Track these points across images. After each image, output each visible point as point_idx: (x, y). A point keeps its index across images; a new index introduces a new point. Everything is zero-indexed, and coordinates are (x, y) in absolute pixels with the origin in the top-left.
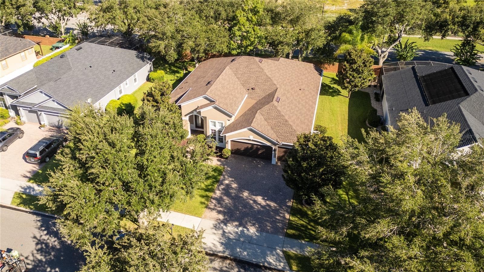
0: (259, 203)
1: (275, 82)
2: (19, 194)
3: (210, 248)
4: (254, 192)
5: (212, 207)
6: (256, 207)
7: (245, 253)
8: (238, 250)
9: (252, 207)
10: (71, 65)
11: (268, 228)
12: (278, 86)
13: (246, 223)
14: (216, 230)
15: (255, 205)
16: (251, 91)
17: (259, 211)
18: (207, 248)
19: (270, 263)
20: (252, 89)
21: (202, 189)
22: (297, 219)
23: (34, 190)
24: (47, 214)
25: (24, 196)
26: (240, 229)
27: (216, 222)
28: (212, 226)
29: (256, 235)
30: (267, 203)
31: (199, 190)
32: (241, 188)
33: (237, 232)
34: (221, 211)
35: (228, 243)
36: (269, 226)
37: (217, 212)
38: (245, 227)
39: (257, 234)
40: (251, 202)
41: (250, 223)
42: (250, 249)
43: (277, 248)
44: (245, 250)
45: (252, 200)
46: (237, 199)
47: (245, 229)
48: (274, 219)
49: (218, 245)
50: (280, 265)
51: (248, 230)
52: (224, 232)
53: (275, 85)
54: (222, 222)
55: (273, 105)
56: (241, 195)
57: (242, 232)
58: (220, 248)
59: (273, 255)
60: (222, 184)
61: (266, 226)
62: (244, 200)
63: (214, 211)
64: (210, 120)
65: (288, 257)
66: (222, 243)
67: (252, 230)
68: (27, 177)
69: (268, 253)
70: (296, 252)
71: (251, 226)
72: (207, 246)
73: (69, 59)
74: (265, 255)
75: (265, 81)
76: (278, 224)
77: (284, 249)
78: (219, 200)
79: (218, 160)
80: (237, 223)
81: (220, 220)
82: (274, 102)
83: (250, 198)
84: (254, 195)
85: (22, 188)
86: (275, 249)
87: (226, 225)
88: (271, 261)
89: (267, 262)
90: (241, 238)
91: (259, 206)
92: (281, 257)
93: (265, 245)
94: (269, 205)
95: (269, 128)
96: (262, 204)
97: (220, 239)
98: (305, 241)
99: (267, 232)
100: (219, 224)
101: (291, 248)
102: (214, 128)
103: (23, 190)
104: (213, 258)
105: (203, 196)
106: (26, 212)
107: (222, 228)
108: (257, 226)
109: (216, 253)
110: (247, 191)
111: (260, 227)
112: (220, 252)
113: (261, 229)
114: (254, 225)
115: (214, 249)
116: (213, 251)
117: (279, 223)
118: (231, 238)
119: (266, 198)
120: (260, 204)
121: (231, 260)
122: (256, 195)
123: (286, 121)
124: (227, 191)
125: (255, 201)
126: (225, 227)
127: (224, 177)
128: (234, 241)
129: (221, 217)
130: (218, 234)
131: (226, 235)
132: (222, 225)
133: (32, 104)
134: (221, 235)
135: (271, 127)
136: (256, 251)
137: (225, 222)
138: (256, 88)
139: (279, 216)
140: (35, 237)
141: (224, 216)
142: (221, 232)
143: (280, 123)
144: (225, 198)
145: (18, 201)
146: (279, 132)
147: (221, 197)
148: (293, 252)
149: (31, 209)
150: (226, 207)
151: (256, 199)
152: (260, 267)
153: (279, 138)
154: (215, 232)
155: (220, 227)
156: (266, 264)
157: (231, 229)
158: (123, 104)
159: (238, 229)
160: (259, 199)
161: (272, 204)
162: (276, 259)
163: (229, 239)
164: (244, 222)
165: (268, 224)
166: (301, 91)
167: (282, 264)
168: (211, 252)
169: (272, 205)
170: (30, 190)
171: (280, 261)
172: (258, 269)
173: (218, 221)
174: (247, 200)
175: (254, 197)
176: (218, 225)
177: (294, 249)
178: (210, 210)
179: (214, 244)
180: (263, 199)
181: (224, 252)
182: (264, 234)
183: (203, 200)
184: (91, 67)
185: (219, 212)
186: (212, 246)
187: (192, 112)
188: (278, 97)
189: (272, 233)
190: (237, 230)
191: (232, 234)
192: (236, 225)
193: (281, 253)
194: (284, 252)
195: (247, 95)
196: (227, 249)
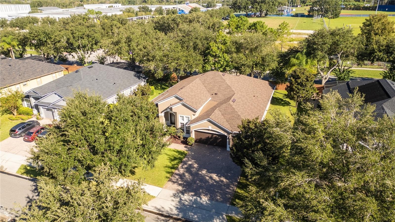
0: (214, 179)
1: (234, 90)
2: (25, 166)
3: (167, 211)
4: (211, 171)
5: (175, 181)
6: (211, 182)
7: (196, 216)
8: (190, 213)
9: (207, 182)
10: (82, 77)
11: (219, 198)
12: (235, 92)
13: (201, 194)
14: (174, 198)
15: (210, 180)
16: (214, 95)
17: (212, 185)
18: (165, 211)
21: (169, 167)
22: (243, 192)
25: (28, 168)
26: (195, 197)
27: (176, 192)
28: (172, 195)
30: (220, 179)
31: (167, 168)
32: (201, 168)
33: (192, 200)
34: (181, 183)
35: (183, 208)
36: (219, 196)
37: (178, 184)
38: (199, 196)
39: (208, 202)
40: (207, 178)
41: (204, 193)
42: (200, 213)
43: (224, 213)
44: (195, 214)
45: (209, 177)
46: (195, 175)
47: (198, 198)
48: (224, 192)
49: (174, 209)
51: (201, 198)
52: (181, 199)
53: (233, 91)
54: (181, 192)
55: (230, 104)
56: (200, 173)
57: (196, 200)
58: (175, 212)
59: (220, 219)
60: (186, 164)
61: (217, 196)
62: (202, 176)
63: (176, 184)
64: (179, 115)
66: (177, 208)
67: (205, 199)
69: (215, 217)
71: (204, 196)
72: (164, 209)
73: (82, 73)
74: (212, 219)
75: (226, 88)
76: (227, 195)
78: (181, 176)
79: (185, 147)
80: (193, 194)
82: (231, 102)
83: (207, 175)
84: (210, 173)
86: (222, 214)
90: (194, 204)
93: (214, 211)
94: (222, 181)
95: (225, 120)
96: (216, 180)
97: (177, 205)
99: (217, 200)
100: (178, 193)
101: (236, 214)
102: (182, 122)
103: (29, 164)
104: (168, 219)
105: (168, 173)
106: (26, 179)
107: (180, 196)
108: (209, 196)
109: (171, 215)
110: (204, 170)
111: (211, 197)
112: (174, 214)
113: (212, 199)
114: (207, 195)
115: (170, 212)
116: (168, 214)
118: (186, 204)
120: (214, 180)
121: (183, 221)
122: (212, 173)
123: (239, 116)
124: (189, 169)
125: (211, 178)
126: (182, 196)
127: (189, 159)
128: (188, 207)
129: (180, 188)
130: (176, 201)
131: (182, 201)
132: (180, 194)
133: (48, 103)
134: (178, 202)
135: (227, 120)
136: (205, 215)
137: (183, 193)
138: (218, 93)
139: (229, 189)
140: (28, 197)
141: (183, 188)
142: (178, 199)
143: (234, 117)
144: (186, 174)
145: (23, 171)
146: (233, 124)
147: (183, 174)
149: (31, 177)
150: (186, 181)
151: (212, 176)
153: (232, 128)
154: (174, 199)
155: (178, 196)
157: (187, 197)
159: (192, 198)
160: (214, 176)
161: (225, 180)
163: (184, 204)
164: (199, 193)
166: (255, 97)
168: (167, 215)
173: (178, 191)
174: (204, 177)
176: (177, 194)
178: (173, 183)
179: (171, 209)
180: (217, 176)
181: (178, 215)
182: (214, 202)
183: (168, 175)
184: (97, 79)
185: (180, 185)
186: (169, 210)
187: (166, 109)
188: (234, 99)
191: (187, 201)
192: (192, 195)
194: (229, 217)
195: (210, 98)
196: (180, 212)
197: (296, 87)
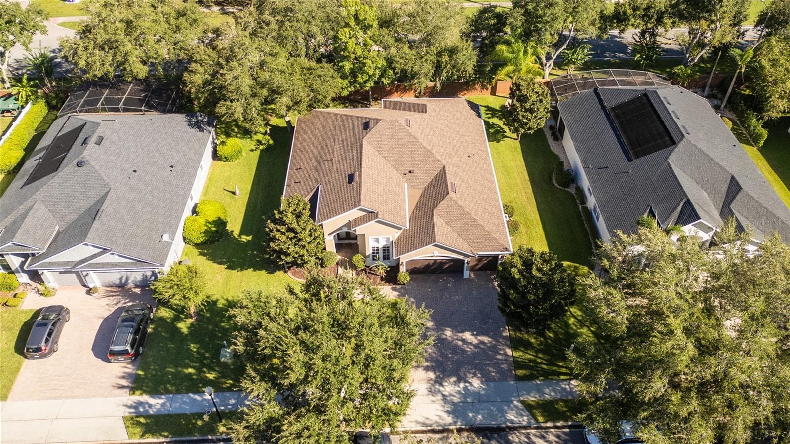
0: (469, 341)
1: (439, 157)
2: (132, 418)
3: (437, 422)
4: (459, 328)
6: (468, 349)
7: (480, 417)
8: (470, 415)
9: (464, 351)
10: (105, 178)
11: (493, 374)
12: (444, 163)
13: (466, 376)
14: (433, 396)
15: (465, 346)
16: (409, 175)
17: (474, 354)
18: (434, 423)
19: (512, 422)
20: (410, 172)
22: (521, 353)
23: (150, 406)
24: (195, 438)
25: (142, 420)
26: (462, 385)
27: (429, 385)
28: (426, 392)
29: (483, 389)
30: (479, 340)
32: (440, 326)
33: (460, 391)
34: (428, 366)
35: (456, 410)
36: (494, 372)
37: (424, 370)
38: (466, 382)
39: (484, 387)
40: (460, 343)
41: (470, 373)
42: (483, 410)
43: (513, 399)
45: (460, 340)
46: (439, 342)
47: (467, 384)
48: (495, 360)
49: (445, 415)
50: (524, 421)
51: (471, 384)
52: (444, 395)
53: (439, 161)
54: (436, 382)
55: (451, 199)
56: (444, 337)
57: (465, 388)
58: (449, 419)
59: (512, 410)
61: (490, 372)
62: (450, 342)
63: (420, 370)
64: (370, 237)
65: (529, 408)
66: (448, 412)
67: (476, 383)
68: (123, 387)
69: (506, 408)
70: (535, 397)
71: (472, 377)
72: (431, 420)
73: (97, 168)
74: (503, 413)
75: (424, 156)
76: (503, 366)
77: (521, 398)
80: (453, 379)
81: (431, 380)
82: (452, 194)
83: (455, 337)
84: (459, 332)
85: (130, 407)
86: (512, 401)
87: (441, 385)
88: (512, 418)
89: (508, 421)
90: (468, 397)
91: (472, 347)
92: (522, 410)
93: (498, 399)
94: (482, 342)
96: (474, 343)
97: (444, 407)
98: (539, 380)
99: (494, 380)
100: (433, 386)
101: (528, 394)
102: (376, 245)
103: (133, 411)
104: (445, 434)
107: (440, 391)
108: (479, 375)
109: (446, 427)
110: (447, 329)
111: (483, 376)
112: (450, 424)
113: (486, 379)
114: (475, 375)
115: (442, 422)
116: (442, 426)
117: (503, 363)
118: (455, 401)
119: (475, 333)
120: (471, 344)
121: (467, 430)
122: (463, 332)
125: (463, 341)
126: (442, 388)
128: (461, 404)
129: (431, 375)
130: (438, 400)
131: (448, 398)
132: (437, 387)
134: (442, 402)
135: (458, 233)
136: (492, 411)
137: (439, 381)
138: (415, 170)
139: (500, 354)
141: (435, 373)
142: (440, 397)
143: (467, 224)
145: (138, 430)
146: (470, 238)
148: (532, 398)
150: (432, 359)
151: (464, 337)
152: (503, 429)
153: (472, 247)
154: (434, 398)
155: (437, 390)
156: (509, 424)
157: (450, 388)
158: (210, 223)
159: (459, 387)
160: (467, 336)
161: (486, 339)
162: (517, 413)
163: (454, 404)
164: (462, 374)
165: (491, 369)
166: (470, 158)
167: (525, 418)
168: (441, 428)
169: (486, 341)
170: (144, 408)
171: (522, 416)
172: (502, 433)
173: (431, 382)
174: (454, 342)
175: (460, 335)
176: (433, 388)
177: (532, 394)
178: (415, 369)
179: (440, 416)
180: (473, 335)
181: (455, 423)
182: (492, 384)
184: (135, 171)
185: (427, 369)
186: (437, 419)
187: (340, 228)
188: (452, 183)
189: (500, 380)
190: (459, 389)
191: (454, 396)
192: (455, 382)
193: (520, 405)
194: (523, 402)
195: (406, 184)
196: (457, 417)
197: (523, 116)
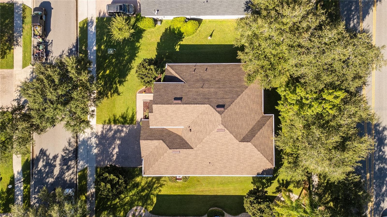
0: (114, 151)
4: (120, 146)
5: (105, 127)
6: (110, 149)
7: (82, 151)
8: (82, 147)
9: (110, 147)
11: (99, 158)
13: (99, 147)
14: (91, 134)
15: (112, 149)
17: (108, 152)
19: (79, 162)
21: (115, 118)
23: (91, 27)
24: (78, 46)
25: (85, 25)
26: (95, 145)
27: (95, 132)
28: (92, 132)
29: (93, 153)
30: (114, 155)
32: (121, 138)
33: (92, 144)
34: (103, 132)
35: (84, 142)
36: (100, 158)
37: (102, 131)
38: (96, 147)
40: (113, 146)
41: (100, 149)
42: (84, 152)
43: (88, 164)
45: (114, 146)
46: (114, 138)
47: (95, 147)
48: (105, 160)
50: (79, 167)
51: (95, 149)
52: (91, 138)
54: (97, 135)
56: (116, 140)
57: (93, 146)
58: (81, 139)
59: (84, 163)
60: (122, 127)
61: (100, 157)
62: (114, 142)
63: (102, 129)
65: (84, 170)
66: (84, 139)
67: (95, 151)
68: (100, 15)
69: (85, 161)
70: (88, 173)
71: (98, 150)
74: (82, 160)
77: (88, 168)
78: (110, 129)
80: (97, 142)
81: (98, 133)
83: (116, 145)
84: (118, 146)
85: (91, 20)
86: (87, 164)
87: (95, 137)
88: (81, 163)
89: (80, 161)
90: (89, 147)
91: (111, 151)
92: (83, 167)
93: (88, 159)
94: (113, 156)
96: (113, 152)
97: (86, 137)
98: (95, 176)
99: (96, 158)
101: (90, 171)
104: (76, 137)
105: (109, 120)
106: (77, 35)
107: (93, 136)
108: (99, 153)
110: (120, 142)
111: (98, 154)
112: (79, 139)
113: (97, 155)
114: (99, 151)
115: (80, 136)
117: (103, 163)
119: (118, 153)
120: (113, 151)
121: (77, 145)
122: (118, 148)
124: (118, 131)
125: (114, 148)
126: (94, 137)
127: (128, 127)
128: (87, 144)
131: (89, 140)
132: (94, 136)
134: (88, 137)
136: (84, 155)
137: (97, 136)
139: (107, 163)
140: (63, 51)
141: (100, 135)
142: (90, 136)
144: (113, 132)
145: (82, 25)
147: (112, 130)
148: (88, 172)
150: (106, 134)
151: (116, 148)
152: (76, 159)
154: (89, 134)
155: (93, 135)
156: (78, 161)
157: (94, 141)
159: (94, 144)
160: (117, 150)
161: (115, 157)
162: (82, 165)
163: (87, 141)
164: (99, 146)
165: (101, 158)
167: (80, 168)
168: (78, 136)
169: (114, 158)
170: (90, 25)
171: (81, 167)
172: (75, 158)
173: (97, 134)
174: (114, 144)
175: (117, 147)
176: (94, 134)
177: (90, 172)
178: (102, 127)
179: (82, 136)
180: (117, 152)
181: (80, 141)
182: (95, 157)
183: (107, 121)
185: (102, 132)
189: (96, 161)
190: (93, 144)
191: (90, 142)
192: (96, 142)
193: (86, 167)
194: (87, 167)
195: (182, 127)
196: (82, 142)
